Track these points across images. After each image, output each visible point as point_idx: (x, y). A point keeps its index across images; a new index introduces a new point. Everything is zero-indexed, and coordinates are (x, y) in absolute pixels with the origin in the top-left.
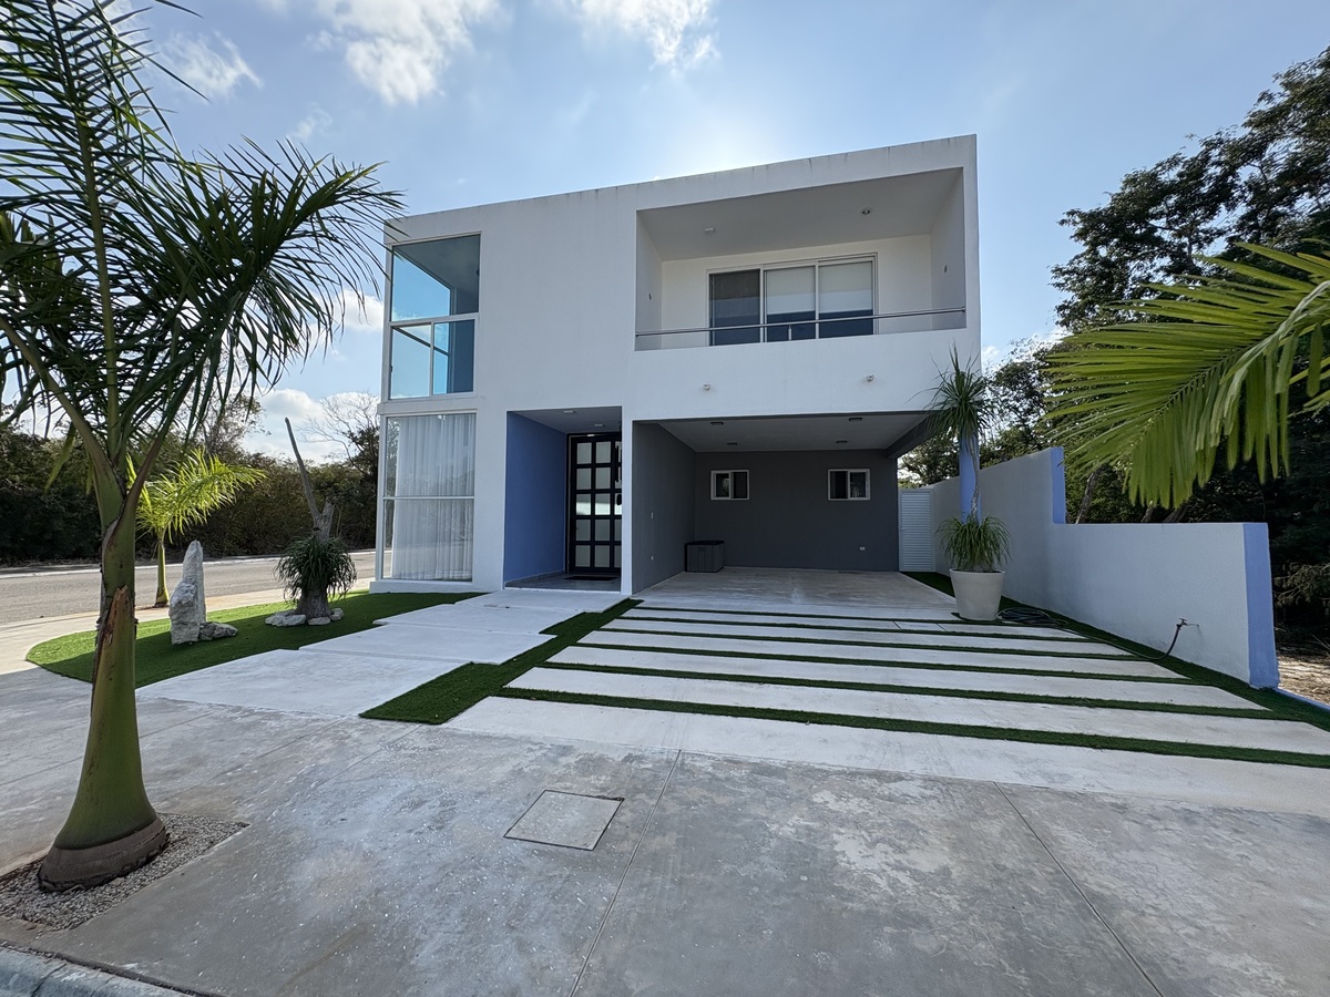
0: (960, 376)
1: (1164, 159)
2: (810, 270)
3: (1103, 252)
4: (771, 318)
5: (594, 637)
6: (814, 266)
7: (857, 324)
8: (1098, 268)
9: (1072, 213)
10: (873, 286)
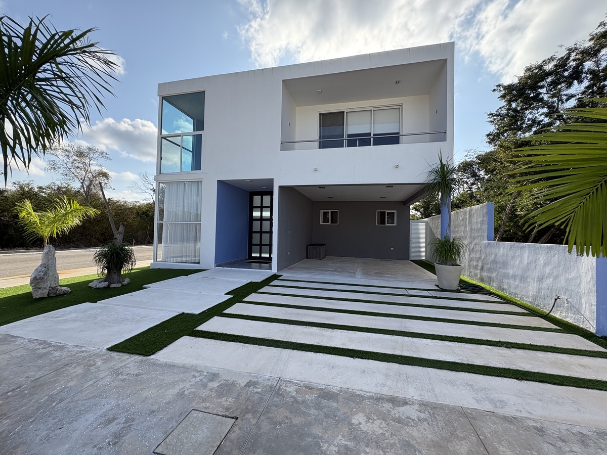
0: (442, 166)
1: (547, 58)
2: (369, 112)
3: (514, 105)
4: (349, 136)
5: (253, 297)
6: (371, 110)
7: (392, 139)
8: (511, 113)
9: (499, 86)
10: (400, 121)
